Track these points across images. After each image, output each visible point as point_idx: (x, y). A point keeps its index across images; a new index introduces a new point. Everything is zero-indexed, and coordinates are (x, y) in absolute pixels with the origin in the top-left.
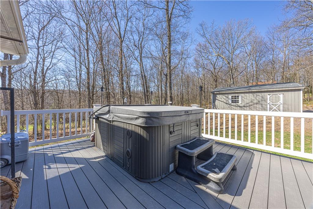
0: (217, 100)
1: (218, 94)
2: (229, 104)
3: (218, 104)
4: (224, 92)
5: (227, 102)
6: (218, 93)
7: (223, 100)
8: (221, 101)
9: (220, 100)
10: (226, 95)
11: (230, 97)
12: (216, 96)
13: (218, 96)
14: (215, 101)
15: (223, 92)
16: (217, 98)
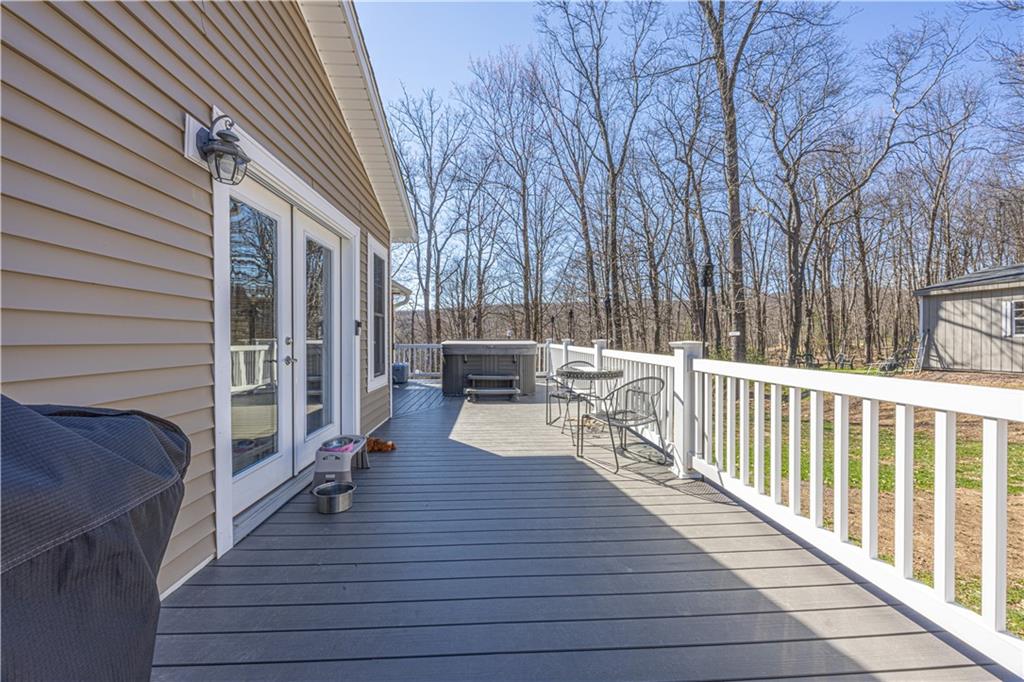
0: (942, 324)
1: (946, 297)
2: (1001, 339)
3: (950, 336)
4: (976, 288)
5: (995, 331)
6: (946, 291)
7: (968, 321)
8: (963, 326)
9: (959, 320)
10: (984, 300)
11: (1006, 305)
12: (939, 307)
13: (948, 305)
14: (937, 324)
15: (971, 289)
16: (943, 314)
